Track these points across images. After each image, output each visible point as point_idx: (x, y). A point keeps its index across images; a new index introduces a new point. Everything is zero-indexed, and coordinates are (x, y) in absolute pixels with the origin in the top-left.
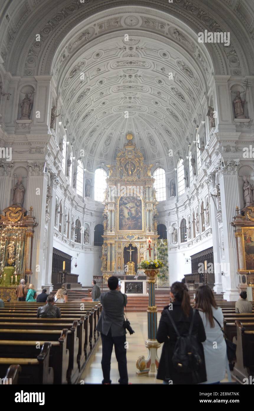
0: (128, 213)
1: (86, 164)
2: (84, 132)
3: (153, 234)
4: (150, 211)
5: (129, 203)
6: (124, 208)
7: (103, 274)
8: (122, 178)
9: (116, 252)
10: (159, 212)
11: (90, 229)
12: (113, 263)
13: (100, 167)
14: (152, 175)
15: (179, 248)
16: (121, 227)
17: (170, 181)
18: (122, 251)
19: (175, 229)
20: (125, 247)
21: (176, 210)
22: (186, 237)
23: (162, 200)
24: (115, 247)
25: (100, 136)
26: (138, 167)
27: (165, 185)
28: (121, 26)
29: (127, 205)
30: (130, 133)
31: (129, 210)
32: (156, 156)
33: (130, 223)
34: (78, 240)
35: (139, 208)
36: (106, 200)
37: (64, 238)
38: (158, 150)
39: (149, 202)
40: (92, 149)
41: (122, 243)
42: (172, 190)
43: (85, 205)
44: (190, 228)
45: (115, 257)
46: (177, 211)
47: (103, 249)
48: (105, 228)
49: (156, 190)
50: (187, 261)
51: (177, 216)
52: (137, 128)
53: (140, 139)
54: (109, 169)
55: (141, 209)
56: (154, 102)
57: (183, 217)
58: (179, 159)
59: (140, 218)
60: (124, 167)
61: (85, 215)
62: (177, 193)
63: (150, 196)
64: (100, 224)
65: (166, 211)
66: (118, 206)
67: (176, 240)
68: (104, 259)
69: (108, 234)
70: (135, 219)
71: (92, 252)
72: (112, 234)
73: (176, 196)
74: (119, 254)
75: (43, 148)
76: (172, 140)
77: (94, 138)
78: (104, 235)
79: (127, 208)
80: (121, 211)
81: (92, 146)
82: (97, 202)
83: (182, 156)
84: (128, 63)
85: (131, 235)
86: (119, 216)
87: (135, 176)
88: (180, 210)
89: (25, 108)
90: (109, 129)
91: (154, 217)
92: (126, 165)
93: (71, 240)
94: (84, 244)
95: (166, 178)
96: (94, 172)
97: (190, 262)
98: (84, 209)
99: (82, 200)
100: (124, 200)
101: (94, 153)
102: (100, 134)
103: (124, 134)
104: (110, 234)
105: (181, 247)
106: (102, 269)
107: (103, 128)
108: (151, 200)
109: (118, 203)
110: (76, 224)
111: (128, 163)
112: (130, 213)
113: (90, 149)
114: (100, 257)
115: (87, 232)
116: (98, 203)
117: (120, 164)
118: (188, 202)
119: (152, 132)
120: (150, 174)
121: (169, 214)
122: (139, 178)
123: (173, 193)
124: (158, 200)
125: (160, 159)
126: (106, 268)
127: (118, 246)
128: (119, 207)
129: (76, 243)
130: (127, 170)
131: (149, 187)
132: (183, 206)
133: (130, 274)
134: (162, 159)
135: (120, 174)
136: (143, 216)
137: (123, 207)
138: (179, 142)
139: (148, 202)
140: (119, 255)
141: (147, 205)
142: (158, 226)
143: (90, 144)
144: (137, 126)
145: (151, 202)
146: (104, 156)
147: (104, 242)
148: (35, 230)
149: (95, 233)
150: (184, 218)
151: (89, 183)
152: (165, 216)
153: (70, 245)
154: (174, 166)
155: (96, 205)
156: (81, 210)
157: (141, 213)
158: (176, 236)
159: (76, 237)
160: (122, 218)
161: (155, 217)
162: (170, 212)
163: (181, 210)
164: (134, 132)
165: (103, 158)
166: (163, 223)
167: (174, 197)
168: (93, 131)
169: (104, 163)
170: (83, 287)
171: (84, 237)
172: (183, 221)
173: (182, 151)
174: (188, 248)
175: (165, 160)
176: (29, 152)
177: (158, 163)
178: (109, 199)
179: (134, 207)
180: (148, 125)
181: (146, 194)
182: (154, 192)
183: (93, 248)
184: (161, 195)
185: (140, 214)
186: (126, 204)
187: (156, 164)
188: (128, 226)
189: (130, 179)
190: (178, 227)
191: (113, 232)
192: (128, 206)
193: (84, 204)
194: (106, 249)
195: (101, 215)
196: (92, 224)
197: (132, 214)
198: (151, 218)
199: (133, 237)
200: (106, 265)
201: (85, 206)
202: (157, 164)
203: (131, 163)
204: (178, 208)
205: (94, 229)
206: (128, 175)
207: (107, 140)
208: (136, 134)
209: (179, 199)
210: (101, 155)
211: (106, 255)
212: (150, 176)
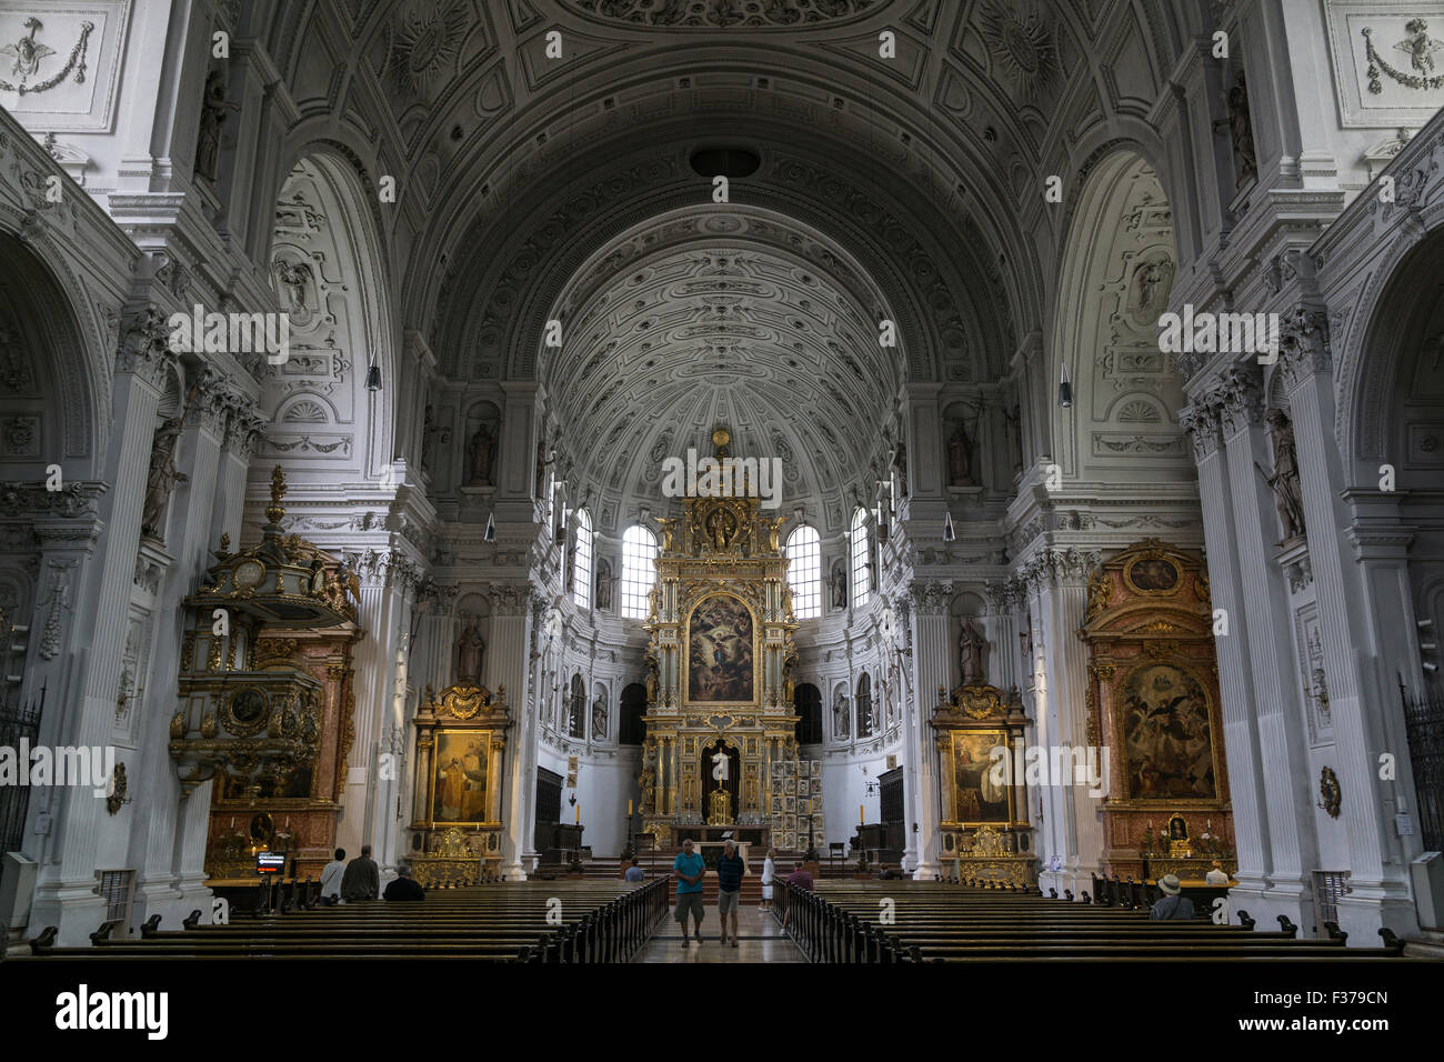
0: (715, 654)
1: (599, 518)
2: (595, 436)
3: (783, 713)
4: (774, 648)
5: (718, 624)
6: (703, 638)
7: (645, 822)
8: (697, 556)
9: (681, 761)
10: (801, 650)
11: (609, 697)
12: (673, 794)
13: (638, 523)
14: (784, 543)
15: (853, 753)
16: (695, 692)
17: (832, 563)
18: (696, 758)
19: (843, 699)
20: (706, 750)
21: (845, 646)
22: (868, 723)
23: (809, 615)
24: (678, 749)
25: (637, 437)
26: (744, 523)
27: (817, 574)
28: (698, 232)
29: (712, 631)
30: (721, 428)
31: (718, 645)
32: (796, 492)
33: (719, 680)
34: (578, 732)
35: (745, 641)
36: (655, 617)
37: (550, 734)
38: (800, 477)
39: (774, 625)
40: (616, 473)
41: (697, 737)
42: (837, 589)
43: (597, 632)
44: (878, 701)
45: (678, 778)
46: (849, 652)
47: (645, 755)
48: (650, 694)
49: (793, 588)
50: (871, 789)
51: (848, 663)
52: (743, 415)
53: (751, 444)
54: (663, 531)
55: (751, 643)
56: (787, 361)
57: (863, 667)
58: (857, 508)
59: (749, 665)
60: (703, 525)
61: (596, 660)
62: (851, 600)
63: (778, 605)
64: (637, 682)
65: (820, 647)
66: (688, 633)
67: (846, 730)
68: (646, 780)
69: (659, 714)
70: (733, 672)
71: (614, 762)
72: (670, 714)
73: (847, 609)
74: (690, 766)
75: (524, 553)
76: (837, 452)
77: (622, 445)
78: (648, 714)
79: (713, 640)
80: (696, 648)
81: (616, 466)
82: (627, 620)
83: (864, 501)
84: (714, 286)
85: (721, 716)
86: (690, 662)
87: (736, 549)
88: (857, 646)
89: (480, 458)
90: (663, 418)
91: (787, 665)
92: (709, 518)
93: (562, 734)
94: (592, 741)
95: (822, 555)
96: (621, 538)
97: (877, 790)
98: (592, 643)
99: (588, 619)
100: (702, 616)
101: (621, 483)
102: (638, 433)
103: (706, 429)
104: (665, 714)
105: (858, 751)
106: (641, 809)
107: (646, 417)
108: (779, 619)
109: (688, 627)
110: (573, 690)
111: (717, 511)
112: (720, 653)
113: (611, 473)
114: (636, 775)
115: (601, 706)
116: (631, 625)
117: (695, 516)
118: (873, 631)
119: (785, 426)
120: (775, 544)
121: (828, 657)
122: (746, 555)
123: (841, 598)
124: (800, 615)
125: (806, 500)
126: (651, 807)
127: (687, 745)
128: (691, 637)
129: (571, 739)
130: (712, 532)
131: (773, 583)
132: (865, 641)
133: (717, 824)
134: (812, 500)
135: (694, 544)
136: (755, 662)
137: (700, 636)
138: (854, 462)
139: (769, 625)
140: (689, 770)
141: (768, 631)
142: (797, 689)
143: (611, 462)
144: (740, 409)
145: (778, 625)
146: (648, 490)
147: (649, 733)
148: (508, 735)
149: (623, 707)
150: (867, 671)
151: (607, 569)
152: (817, 660)
153: (558, 747)
154: (844, 523)
155: (626, 631)
156: (585, 646)
157: (751, 653)
158: (847, 719)
159: (573, 723)
160: (699, 668)
161: (789, 665)
162: (830, 652)
163: (859, 649)
164: (735, 425)
165: (646, 495)
166: (812, 682)
167: (841, 609)
168: (619, 428)
169: (648, 510)
170: (594, 859)
171: (594, 721)
172: (864, 678)
173: (862, 488)
174: (874, 755)
175: (821, 504)
176: (491, 561)
177: (800, 512)
178: (663, 614)
179: (731, 637)
180: (772, 409)
181: (764, 600)
182: (787, 595)
183: (617, 749)
184: (807, 601)
185: (747, 657)
186: (711, 627)
187: (796, 513)
188: (713, 689)
189: (721, 557)
190: (851, 693)
191: (673, 707)
192: (715, 633)
193: (592, 630)
194: (652, 754)
195: (641, 658)
196: (614, 683)
197: (724, 656)
198: (780, 666)
199: (727, 720)
200: (653, 797)
201: (595, 635)
202: (798, 514)
203: (725, 511)
204: (850, 642)
205: (619, 698)
206: (716, 547)
207: (658, 447)
208: (738, 429)
209: (855, 616)
210: (641, 487)
211: (654, 770)
212: (776, 551)
